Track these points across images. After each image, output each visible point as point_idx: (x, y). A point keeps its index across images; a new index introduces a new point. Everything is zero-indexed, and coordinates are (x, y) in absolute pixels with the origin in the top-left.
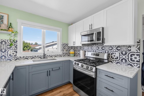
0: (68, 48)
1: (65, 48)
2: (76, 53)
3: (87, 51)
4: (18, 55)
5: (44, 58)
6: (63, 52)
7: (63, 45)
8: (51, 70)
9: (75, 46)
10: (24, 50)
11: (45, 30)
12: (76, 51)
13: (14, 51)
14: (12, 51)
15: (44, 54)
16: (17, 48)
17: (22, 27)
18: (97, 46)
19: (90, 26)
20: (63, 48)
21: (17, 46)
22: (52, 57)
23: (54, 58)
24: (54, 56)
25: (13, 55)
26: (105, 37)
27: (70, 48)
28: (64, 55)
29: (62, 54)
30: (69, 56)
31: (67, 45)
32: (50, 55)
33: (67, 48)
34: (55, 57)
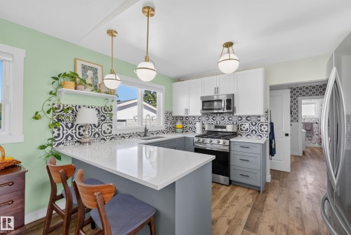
2: (185, 127)
3: (206, 123)
4: (114, 132)
5: (145, 135)
14: (106, 124)
15: (146, 128)
18: (221, 115)
20: (166, 118)
23: (155, 136)
24: (155, 132)
26: (235, 105)
29: (164, 129)
30: (173, 131)
31: (170, 115)
32: (151, 131)
33: (171, 118)
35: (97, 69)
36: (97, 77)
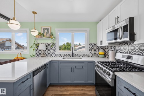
0: (97, 48)
1: (93, 48)
2: (107, 54)
3: (118, 51)
4: (56, 54)
5: (73, 57)
6: (90, 52)
7: (91, 45)
8: (74, 67)
9: (102, 45)
10: (60, 50)
11: (74, 33)
12: (106, 52)
13: (54, 51)
14: (53, 50)
15: (72, 53)
16: (55, 48)
17: (58, 33)
19: (116, 19)
20: (90, 48)
21: (55, 47)
22: (80, 56)
24: (81, 56)
25: (54, 53)
26: (135, 31)
27: (100, 48)
28: (92, 55)
29: (89, 54)
30: (98, 56)
31: (96, 45)
32: (78, 54)
33: (95, 48)
34: (83, 56)
35: (48, 29)
36: (48, 32)
